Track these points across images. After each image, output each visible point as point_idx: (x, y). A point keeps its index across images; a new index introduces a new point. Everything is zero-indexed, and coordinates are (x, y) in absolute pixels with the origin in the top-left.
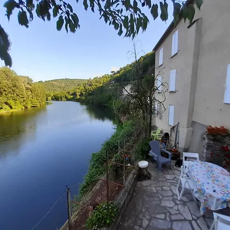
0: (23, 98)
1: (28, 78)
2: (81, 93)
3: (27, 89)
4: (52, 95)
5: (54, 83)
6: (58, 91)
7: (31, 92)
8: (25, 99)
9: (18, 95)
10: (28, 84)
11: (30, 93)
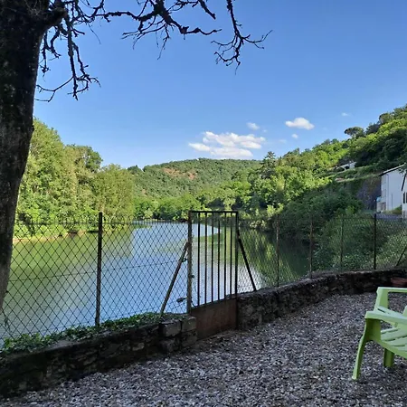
0: (68, 204)
1: (89, 151)
2: (238, 199)
3: (82, 181)
4: (156, 204)
5: (167, 171)
6: (174, 195)
7: (93, 191)
8: (73, 208)
9: (56, 197)
10: (88, 167)
11: (89, 192)
